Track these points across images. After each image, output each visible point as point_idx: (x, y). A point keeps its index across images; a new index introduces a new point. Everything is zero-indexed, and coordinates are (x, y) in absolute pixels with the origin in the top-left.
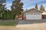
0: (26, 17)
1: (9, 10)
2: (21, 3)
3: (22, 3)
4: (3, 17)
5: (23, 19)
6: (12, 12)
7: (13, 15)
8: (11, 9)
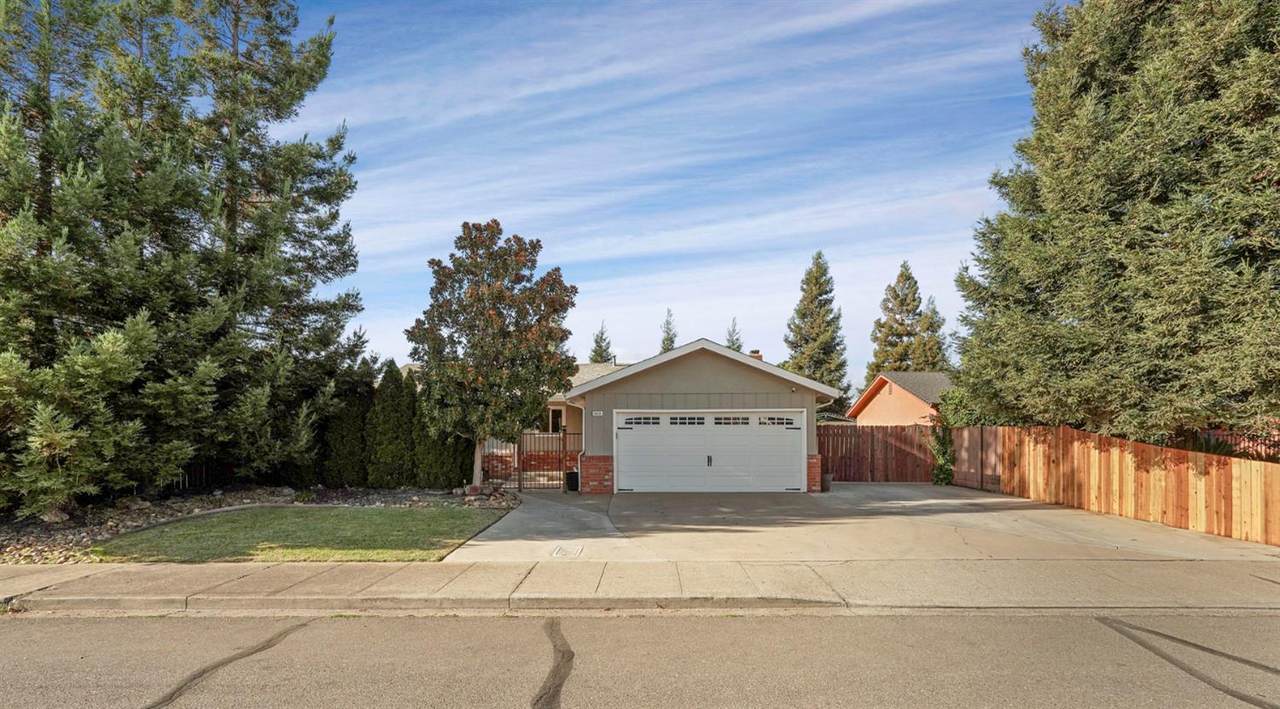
0: (609, 459)
1: (391, 364)
2: (538, 274)
3: (554, 278)
4: (324, 456)
5: (572, 482)
6: (427, 392)
7: (432, 431)
8: (414, 353)
